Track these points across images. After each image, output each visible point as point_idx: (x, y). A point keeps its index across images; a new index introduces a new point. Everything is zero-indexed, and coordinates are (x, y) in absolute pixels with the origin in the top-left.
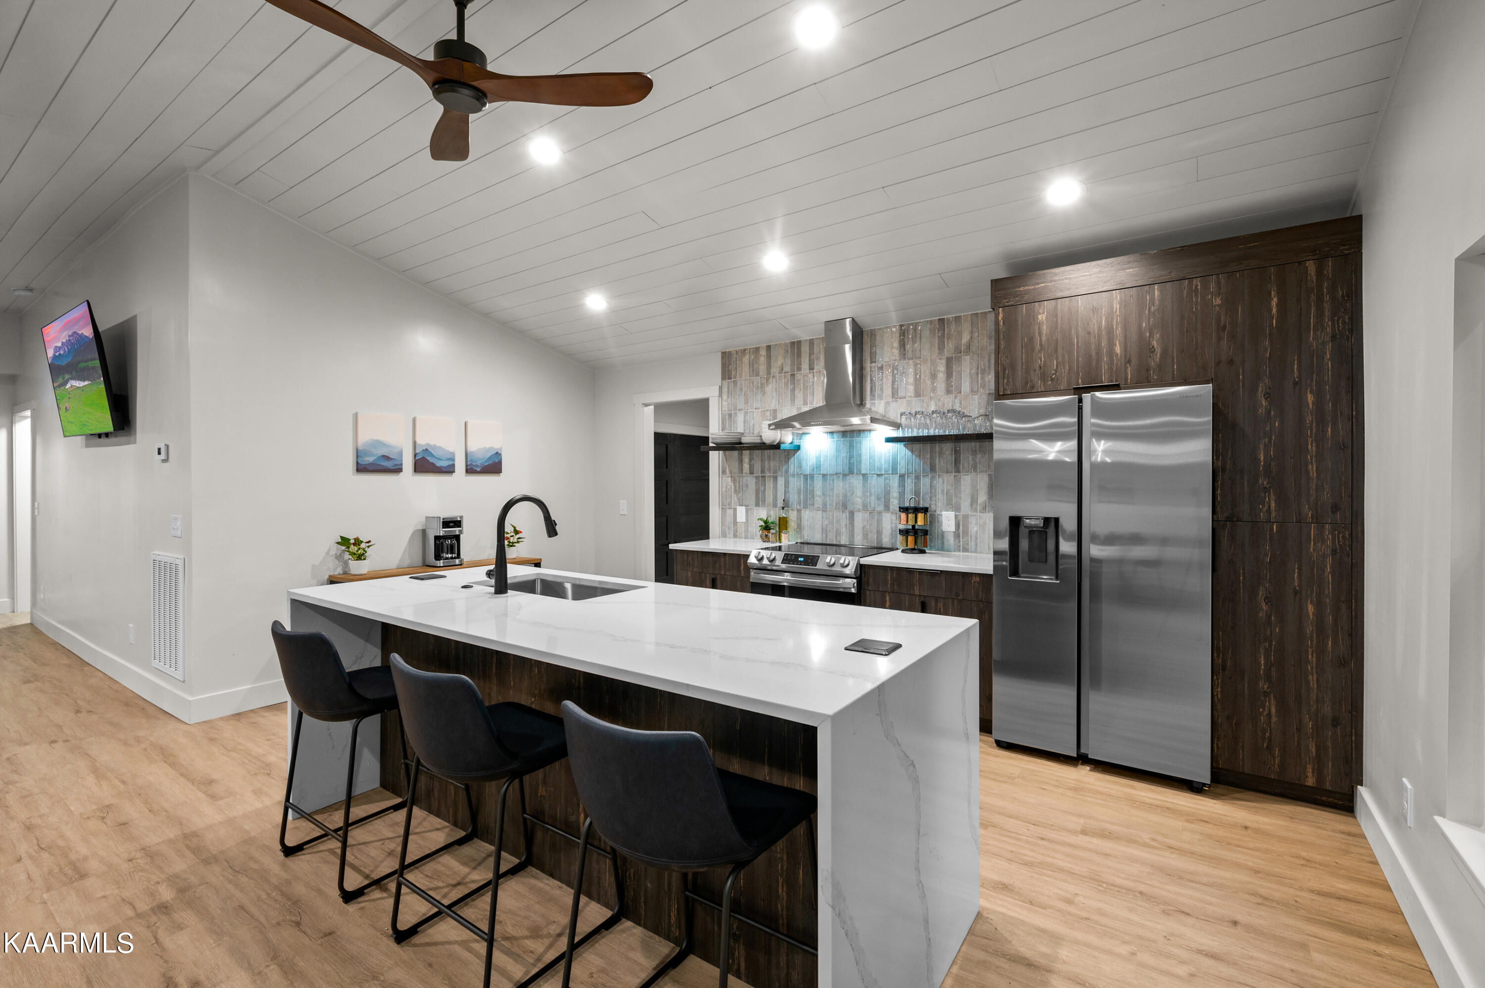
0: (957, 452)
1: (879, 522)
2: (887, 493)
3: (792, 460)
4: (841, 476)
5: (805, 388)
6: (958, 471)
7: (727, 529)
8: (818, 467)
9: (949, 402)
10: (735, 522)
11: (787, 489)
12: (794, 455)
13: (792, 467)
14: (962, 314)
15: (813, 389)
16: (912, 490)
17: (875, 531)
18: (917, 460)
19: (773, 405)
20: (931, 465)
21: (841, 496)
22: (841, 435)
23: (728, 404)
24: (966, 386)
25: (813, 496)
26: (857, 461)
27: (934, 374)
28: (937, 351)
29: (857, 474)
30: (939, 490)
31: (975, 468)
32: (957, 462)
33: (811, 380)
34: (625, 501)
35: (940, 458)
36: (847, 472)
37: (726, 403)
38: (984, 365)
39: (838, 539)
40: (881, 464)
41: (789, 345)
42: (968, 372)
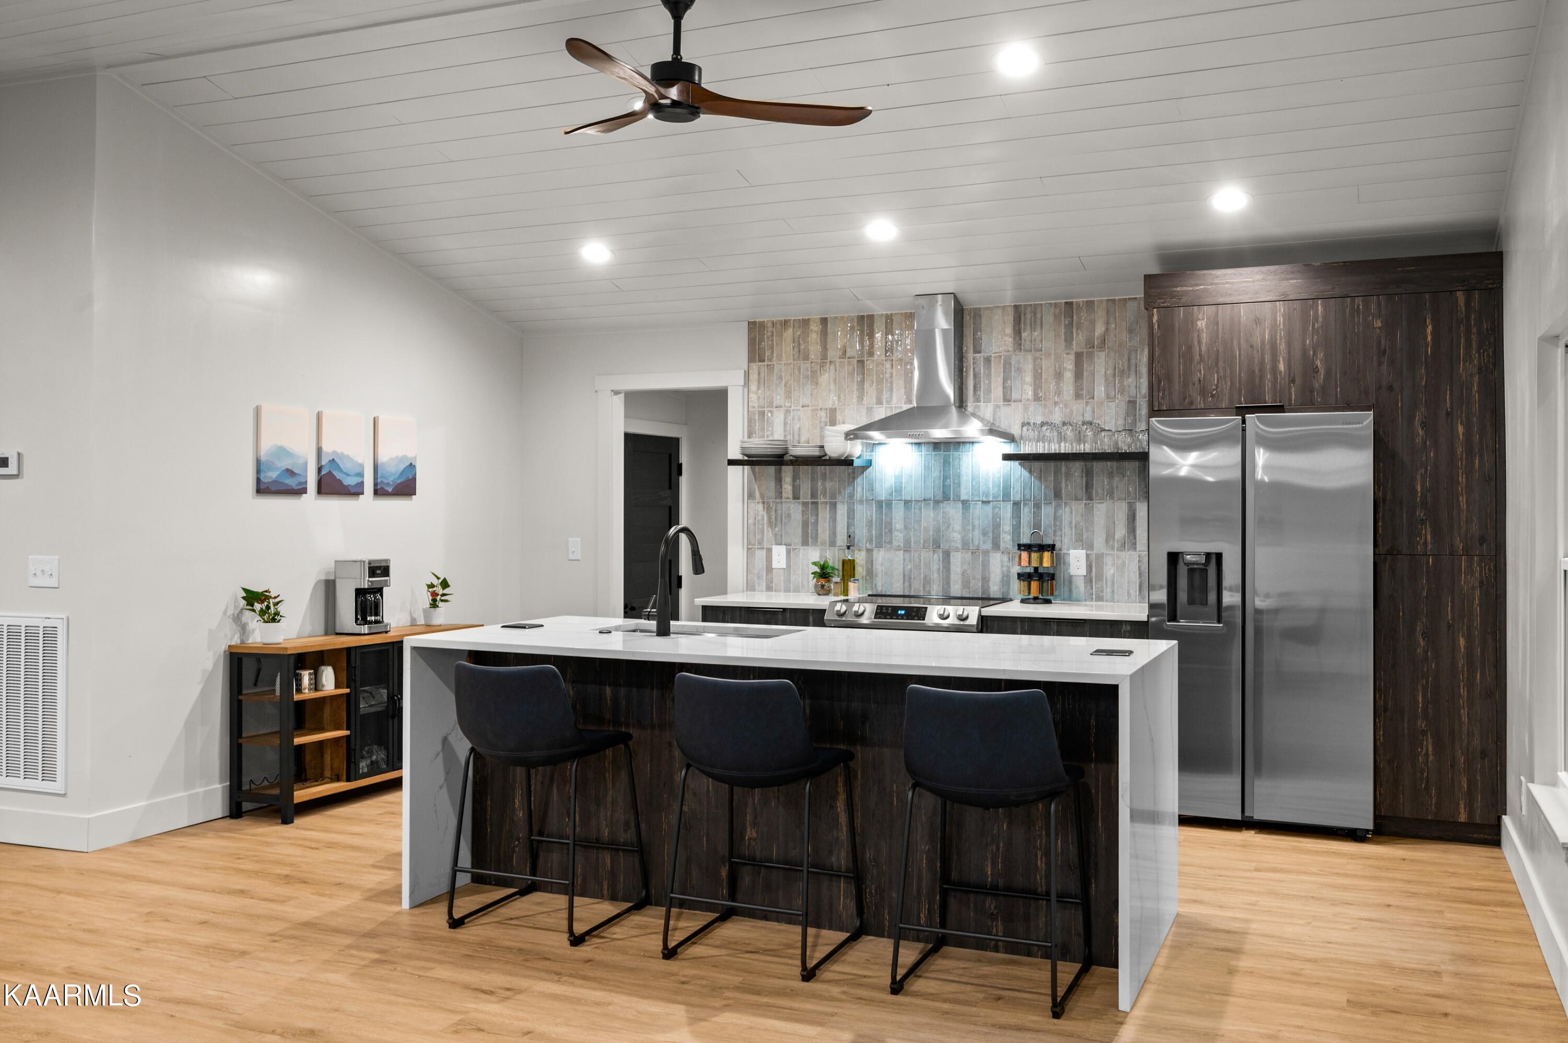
0: (1089, 474)
1: (985, 565)
2: (996, 526)
3: (859, 480)
4: (932, 503)
5: (880, 381)
6: (1090, 498)
7: (756, 578)
8: (898, 490)
9: (1080, 411)
10: (769, 569)
11: (851, 521)
12: (863, 473)
13: (859, 490)
14: (1095, 299)
15: (892, 383)
16: (1029, 522)
17: (979, 577)
18: (1037, 483)
19: (830, 402)
20: (1055, 490)
21: (931, 529)
22: (931, 448)
23: (759, 398)
24: (1100, 390)
25: (890, 531)
26: (954, 483)
27: (1060, 373)
28: (1063, 344)
29: (954, 500)
30: (1065, 522)
31: (1111, 494)
32: (1088, 487)
33: (889, 371)
34: (579, 539)
35: (1066, 480)
36: (940, 497)
37: (756, 397)
38: (1123, 365)
39: (927, 589)
40: (988, 488)
41: (856, 320)
42: (1103, 372)
